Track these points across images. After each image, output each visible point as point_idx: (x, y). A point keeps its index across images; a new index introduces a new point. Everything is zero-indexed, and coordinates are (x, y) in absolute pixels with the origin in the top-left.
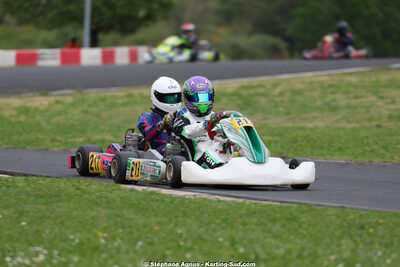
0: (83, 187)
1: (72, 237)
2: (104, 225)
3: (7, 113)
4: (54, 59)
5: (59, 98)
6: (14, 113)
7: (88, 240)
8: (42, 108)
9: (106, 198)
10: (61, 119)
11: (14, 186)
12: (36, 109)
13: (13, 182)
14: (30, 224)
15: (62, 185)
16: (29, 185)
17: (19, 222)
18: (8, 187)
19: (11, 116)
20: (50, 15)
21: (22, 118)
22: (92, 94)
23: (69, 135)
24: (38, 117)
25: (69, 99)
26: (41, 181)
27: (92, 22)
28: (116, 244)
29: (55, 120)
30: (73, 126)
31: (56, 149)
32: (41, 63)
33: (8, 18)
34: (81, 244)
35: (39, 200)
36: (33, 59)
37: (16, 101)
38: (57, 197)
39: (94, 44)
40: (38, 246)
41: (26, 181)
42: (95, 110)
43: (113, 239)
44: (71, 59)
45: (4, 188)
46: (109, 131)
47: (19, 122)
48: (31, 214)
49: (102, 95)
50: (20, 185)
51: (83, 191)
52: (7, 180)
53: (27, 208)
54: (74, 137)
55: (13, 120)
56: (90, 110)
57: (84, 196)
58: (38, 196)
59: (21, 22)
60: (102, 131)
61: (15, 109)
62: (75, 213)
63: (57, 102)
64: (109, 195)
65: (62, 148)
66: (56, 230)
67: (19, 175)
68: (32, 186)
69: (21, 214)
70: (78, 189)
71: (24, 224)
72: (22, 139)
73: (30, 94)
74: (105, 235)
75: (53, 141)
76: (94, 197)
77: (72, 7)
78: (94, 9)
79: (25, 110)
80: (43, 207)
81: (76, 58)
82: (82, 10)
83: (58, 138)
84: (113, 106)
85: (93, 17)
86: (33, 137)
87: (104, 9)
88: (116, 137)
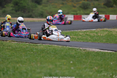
3: (114, 33)
11: (116, 55)
33: (114, 5)
45: (113, 55)
52: (114, 53)
55: (115, 35)
61: (116, 32)
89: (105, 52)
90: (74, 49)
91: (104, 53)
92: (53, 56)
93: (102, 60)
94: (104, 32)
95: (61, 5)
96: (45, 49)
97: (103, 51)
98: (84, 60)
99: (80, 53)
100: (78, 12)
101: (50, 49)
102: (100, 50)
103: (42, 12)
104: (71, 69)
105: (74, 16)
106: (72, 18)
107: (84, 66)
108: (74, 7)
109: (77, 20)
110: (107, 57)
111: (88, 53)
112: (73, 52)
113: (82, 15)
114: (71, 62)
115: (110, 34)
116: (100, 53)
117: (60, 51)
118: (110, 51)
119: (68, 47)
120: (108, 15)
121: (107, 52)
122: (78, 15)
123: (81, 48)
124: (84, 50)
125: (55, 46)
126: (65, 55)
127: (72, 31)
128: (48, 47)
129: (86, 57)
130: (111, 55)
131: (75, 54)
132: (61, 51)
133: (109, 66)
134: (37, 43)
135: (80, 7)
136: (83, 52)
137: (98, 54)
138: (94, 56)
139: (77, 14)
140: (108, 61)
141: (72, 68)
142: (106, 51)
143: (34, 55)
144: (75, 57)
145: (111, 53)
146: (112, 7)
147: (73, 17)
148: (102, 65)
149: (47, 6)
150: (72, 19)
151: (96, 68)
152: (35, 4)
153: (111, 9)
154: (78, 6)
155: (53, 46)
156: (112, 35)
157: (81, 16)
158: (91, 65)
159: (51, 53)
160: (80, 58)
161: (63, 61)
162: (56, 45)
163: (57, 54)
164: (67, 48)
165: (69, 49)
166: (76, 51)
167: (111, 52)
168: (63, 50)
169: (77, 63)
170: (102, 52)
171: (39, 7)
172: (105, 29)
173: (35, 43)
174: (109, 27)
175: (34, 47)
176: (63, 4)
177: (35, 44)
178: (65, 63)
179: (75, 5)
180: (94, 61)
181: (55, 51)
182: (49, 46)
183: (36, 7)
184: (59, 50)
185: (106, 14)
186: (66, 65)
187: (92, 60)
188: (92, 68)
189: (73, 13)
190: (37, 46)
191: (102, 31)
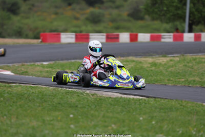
0: (184, 104)
1: (178, 130)
2: (195, 124)
3: (145, 66)
4: (170, 38)
5: (172, 58)
6: (149, 65)
7: (186, 132)
8: (163, 63)
9: (196, 110)
10: (173, 69)
11: (149, 104)
12: (160, 64)
13: (148, 101)
14: (157, 123)
15: (173, 103)
16: (156, 103)
17: (152, 122)
18: (146, 104)
19: (148, 67)
20: (168, 15)
21: (153, 68)
22: (189, 57)
23: (177, 78)
24: (161, 68)
25: (178, 59)
26: (163, 101)
27: (190, 20)
28: (200, 134)
29: (170, 69)
30: (179, 72)
31: (170, 84)
32: (163, 40)
33: (147, 17)
34: (183, 133)
35: (162, 110)
36: (159, 38)
37: (150, 60)
38: (171, 109)
39: (190, 31)
40: (161, 134)
41: (155, 100)
42: (190, 64)
43: (199, 131)
44: (178, 38)
45: (144, 104)
46: (198, 76)
47: (152, 70)
48: (157, 118)
49: (194, 57)
50: (152, 103)
51: (184, 106)
52: (145, 100)
53: (155, 114)
54: (179, 79)
55: (148, 69)
56: (188, 65)
57: (184, 109)
58: (161, 109)
59: (153, 19)
60: (194, 76)
61: (150, 63)
62: (180, 118)
63: (171, 60)
64: (197, 108)
65: (173, 84)
66: (170, 126)
67: (151, 97)
68: (158, 103)
69: (152, 118)
70: (181, 105)
71: (154, 122)
72: (153, 79)
73: (157, 56)
74: (195, 129)
75: (169, 80)
76: (189, 109)
77: (179, 12)
78: (191, 13)
79: (154, 64)
80: (164, 114)
81: (181, 38)
82: (185, 13)
83: (171, 79)
84: (200, 62)
85: (190, 17)
86: (158, 78)
87: (196, 13)
88: (201, 79)
89: (130, 98)
90: (75, 93)
91: (128, 100)
92: (38, 105)
93: (125, 113)
94: (128, 63)
95: (53, 16)
96: (25, 92)
97: (125, 96)
98: (92, 112)
99: (86, 100)
100: (83, 28)
101: (33, 92)
102: (121, 95)
103: (20, 28)
104: (70, 127)
105: (76, 35)
106: (72, 38)
107: (93, 123)
108: (77, 19)
109: (81, 43)
110: (133, 107)
111: (100, 100)
112: (74, 98)
113: (91, 34)
114: (71, 116)
115: (138, 66)
116: (121, 100)
117: (50, 97)
118: (138, 97)
119: (65, 89)
120: (135, 33)
121: (133, 99)
122: (84, 33)
123: (88, 92)
124: (93, 95)
125: (42, 88)
126: (59, 104)
127: (73, 61)
128: (30, 89)
129: (96, 107)
130: (140, 104)
131: (77, 102)
132: (52, 96)
133: (136, 123)
134: (10, 83)
135: (87, 19)
136: (91, 98)
137: (118, 101)
138: (111, 104)
139: (81, 32)
140: (134, 113)
141: (72, 126)
142: (132, 97)
143: (5, 103)
144: (77, 106)
145: (140, 100)
146: (142, 19)
147: (74, 36)
148: (124, 121)
149: (27, 18)
150: (73, 40)
151: (113, 126)
152: (8, 13)
153: (140, 23)
154: (83, 17)
155: (39, 88)
156: (142, 68)
157: (88, 35)
158: (105, 122)
159: (35, 99)
160: (86, 109)
161: (57, 113)
162: (44, 87)
163: (45, 101)
164: (64, 91)
165: (67, 93)
166: (79, 96)
167: (141, 98)
168: (56, 95)
169: (80, 117)
170: (124, 98)
171: (15, 19)
172: (131, 58)
173: (8, 83)
174: (136, 55)
175: (5, 89)
176: (56, 14)
177: (7, 85)
178: (59, 118)
179: (78, 16)
180: (110, 115)
181: (43, 96)
182: (32, 88)
183: (9, 19)
184: (49, 95)
185: (132, 32)
186: (61, 121)
187: (108, 112)
188: (107, 127)
189: (74, 29)
190: (10, 87)
191: (125, 62)
